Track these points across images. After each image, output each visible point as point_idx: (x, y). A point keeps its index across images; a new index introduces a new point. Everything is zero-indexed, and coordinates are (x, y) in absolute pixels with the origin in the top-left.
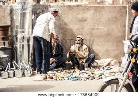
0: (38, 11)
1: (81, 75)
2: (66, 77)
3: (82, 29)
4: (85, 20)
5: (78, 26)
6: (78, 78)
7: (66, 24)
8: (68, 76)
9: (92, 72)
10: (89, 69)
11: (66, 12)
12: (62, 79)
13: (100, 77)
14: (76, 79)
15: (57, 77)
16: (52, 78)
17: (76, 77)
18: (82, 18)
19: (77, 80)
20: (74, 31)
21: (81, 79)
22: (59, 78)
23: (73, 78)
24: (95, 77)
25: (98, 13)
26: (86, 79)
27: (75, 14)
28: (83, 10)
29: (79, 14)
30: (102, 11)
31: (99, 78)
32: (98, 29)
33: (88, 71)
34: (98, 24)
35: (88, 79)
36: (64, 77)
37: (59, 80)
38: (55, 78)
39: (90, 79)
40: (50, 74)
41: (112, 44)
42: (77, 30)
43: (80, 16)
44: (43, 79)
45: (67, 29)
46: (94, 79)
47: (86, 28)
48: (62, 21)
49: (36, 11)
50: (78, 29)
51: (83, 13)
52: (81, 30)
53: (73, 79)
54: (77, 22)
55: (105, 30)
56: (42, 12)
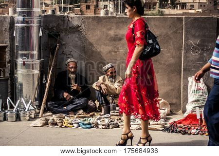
0: (51, 25)
1: (99, 121)
2: (76, 123)
3: (116, 52)
4: (120, 39)
5: (110, 48)
6: (93, 125)
7: (91, 44)
8: (79, 121)
9: (119, 117)
10: (117, 112)
11: (92, 27)
12: (69, 125)
14: (90, 126)
15: (62, 122)
16: (56, 124)
17: (89, 124)
18: (116, 35)
19: (92, 127)
20: (103, 55)
21: (98, 127)
22: (65, 125)
23: (85, 125)
24: (119, 124)
26: (104, 127)
27: (105, 30)
28: (117, 23)
29: (110, 29)
35: (108, 126)
36: (73, 122)
37: (66, 127)
38: (60, 124)
39: (111, 126)
40: (54, 118)
42: (107, 54)
43: (112, 33)
44: (42, 124)
45: (93, 52)
46: (118, 127)
47: (122, 51)
48: (86, 39)
49: (48, 25)
50: (110, 52)
51: (117, 28)
52: (113, 54)
54: (108, 42)
56: (56, 26)
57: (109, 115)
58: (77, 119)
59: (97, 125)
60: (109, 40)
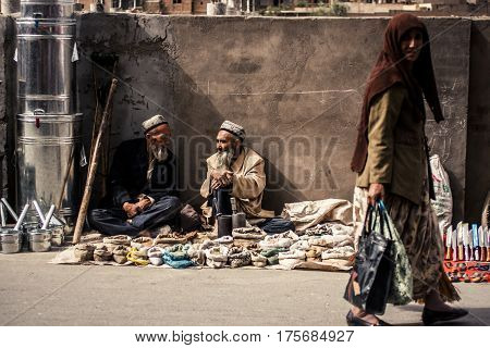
0: (98, 36)
1: (207, 252)
2: (155, 256)
3: (244, 97)
4: (254, 68)
5: (231, 88)
6: (194, 260)
7: (189, 79)
8: (163, 251)
9: (252, 242)
10: (247, 232)
11: (190, 41)
12: (140, 260)
13: (270, 259)
14: (188, 262)
15: (124, 254)
16: (111, 258)
17: (187, 257)
18: (244, 59)
19: (191, 265)
20: (215, 104)
21: (205, 264)
22: (131, 260)
23: (177, 259)
24: (253, 258)
25: (296, 43)
26: (218, 264)
27: (219, 47)
28: (246, 32)
29: (231, 46)
30: (312, 36)
31: (268, 263)
32: (297, 97)
33: (242, 238)
34: (298, 82)
35: (229, 263)
36: (149, 254)
37: (133, 264)
38: (119, 259)
39: (234, 262)
40: (107, 245)
41: (345, 149)
42: (225, 101)
43: (235, 54)
44: (77, 260)
45: (192, 96)
46: (251, 264)
47: (258, 94)
48: (178, 69)
49: (90, 37)
50: (231, 98)
51: (248, 42)
52: (238, 100)
53: (174, 263)
54: (227, 74)
55: (323, 102)
56: (109, 37)
57: (231, 239)
58: (158, 248)
59: (203, 260)
60: (227, 70)
